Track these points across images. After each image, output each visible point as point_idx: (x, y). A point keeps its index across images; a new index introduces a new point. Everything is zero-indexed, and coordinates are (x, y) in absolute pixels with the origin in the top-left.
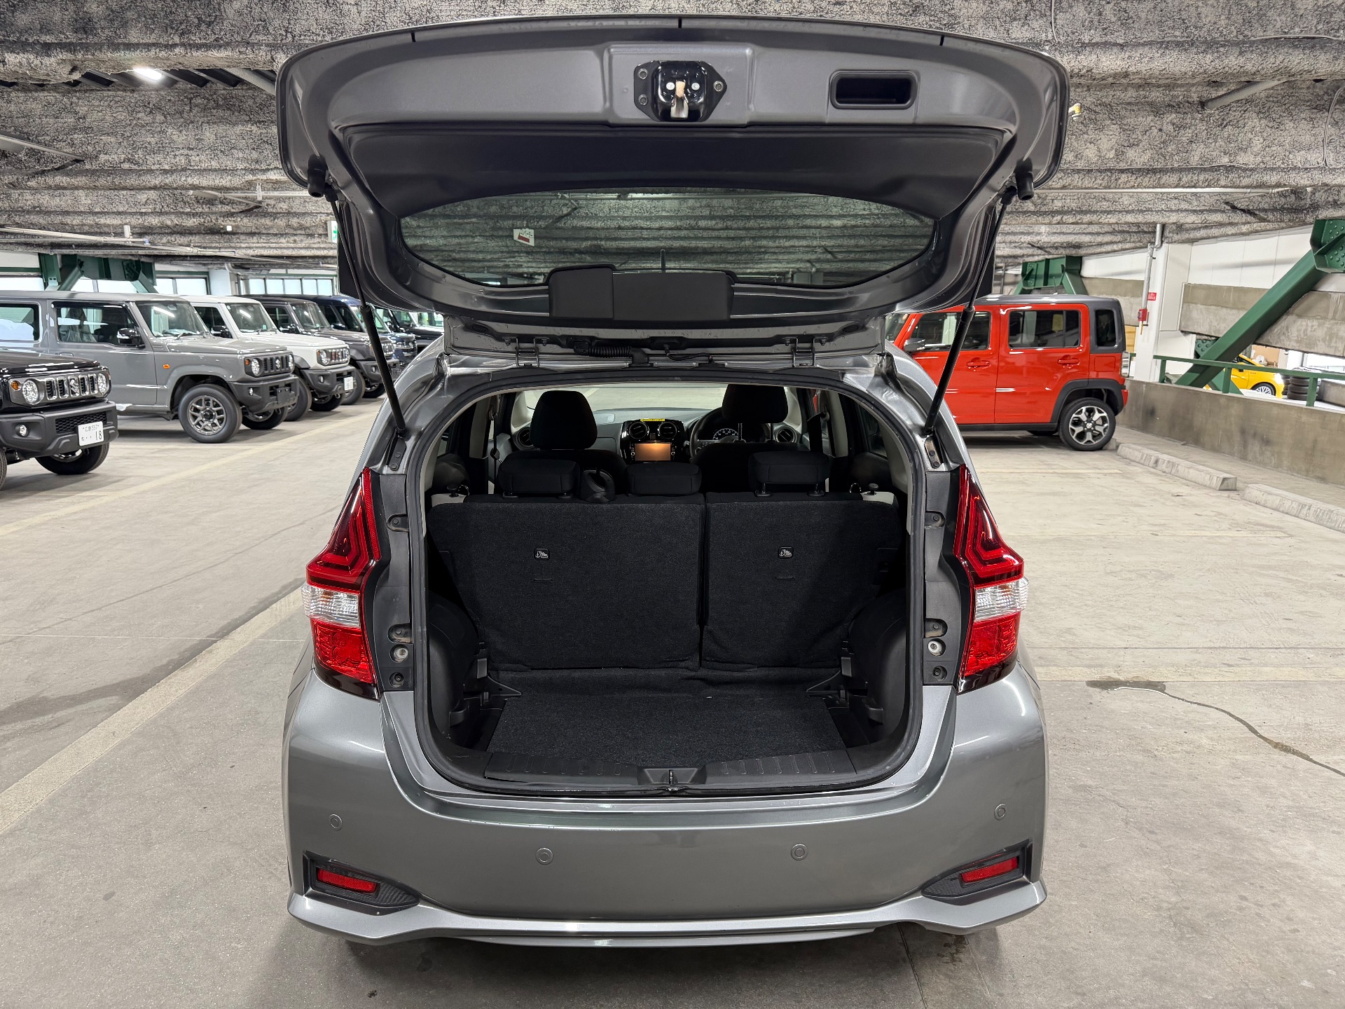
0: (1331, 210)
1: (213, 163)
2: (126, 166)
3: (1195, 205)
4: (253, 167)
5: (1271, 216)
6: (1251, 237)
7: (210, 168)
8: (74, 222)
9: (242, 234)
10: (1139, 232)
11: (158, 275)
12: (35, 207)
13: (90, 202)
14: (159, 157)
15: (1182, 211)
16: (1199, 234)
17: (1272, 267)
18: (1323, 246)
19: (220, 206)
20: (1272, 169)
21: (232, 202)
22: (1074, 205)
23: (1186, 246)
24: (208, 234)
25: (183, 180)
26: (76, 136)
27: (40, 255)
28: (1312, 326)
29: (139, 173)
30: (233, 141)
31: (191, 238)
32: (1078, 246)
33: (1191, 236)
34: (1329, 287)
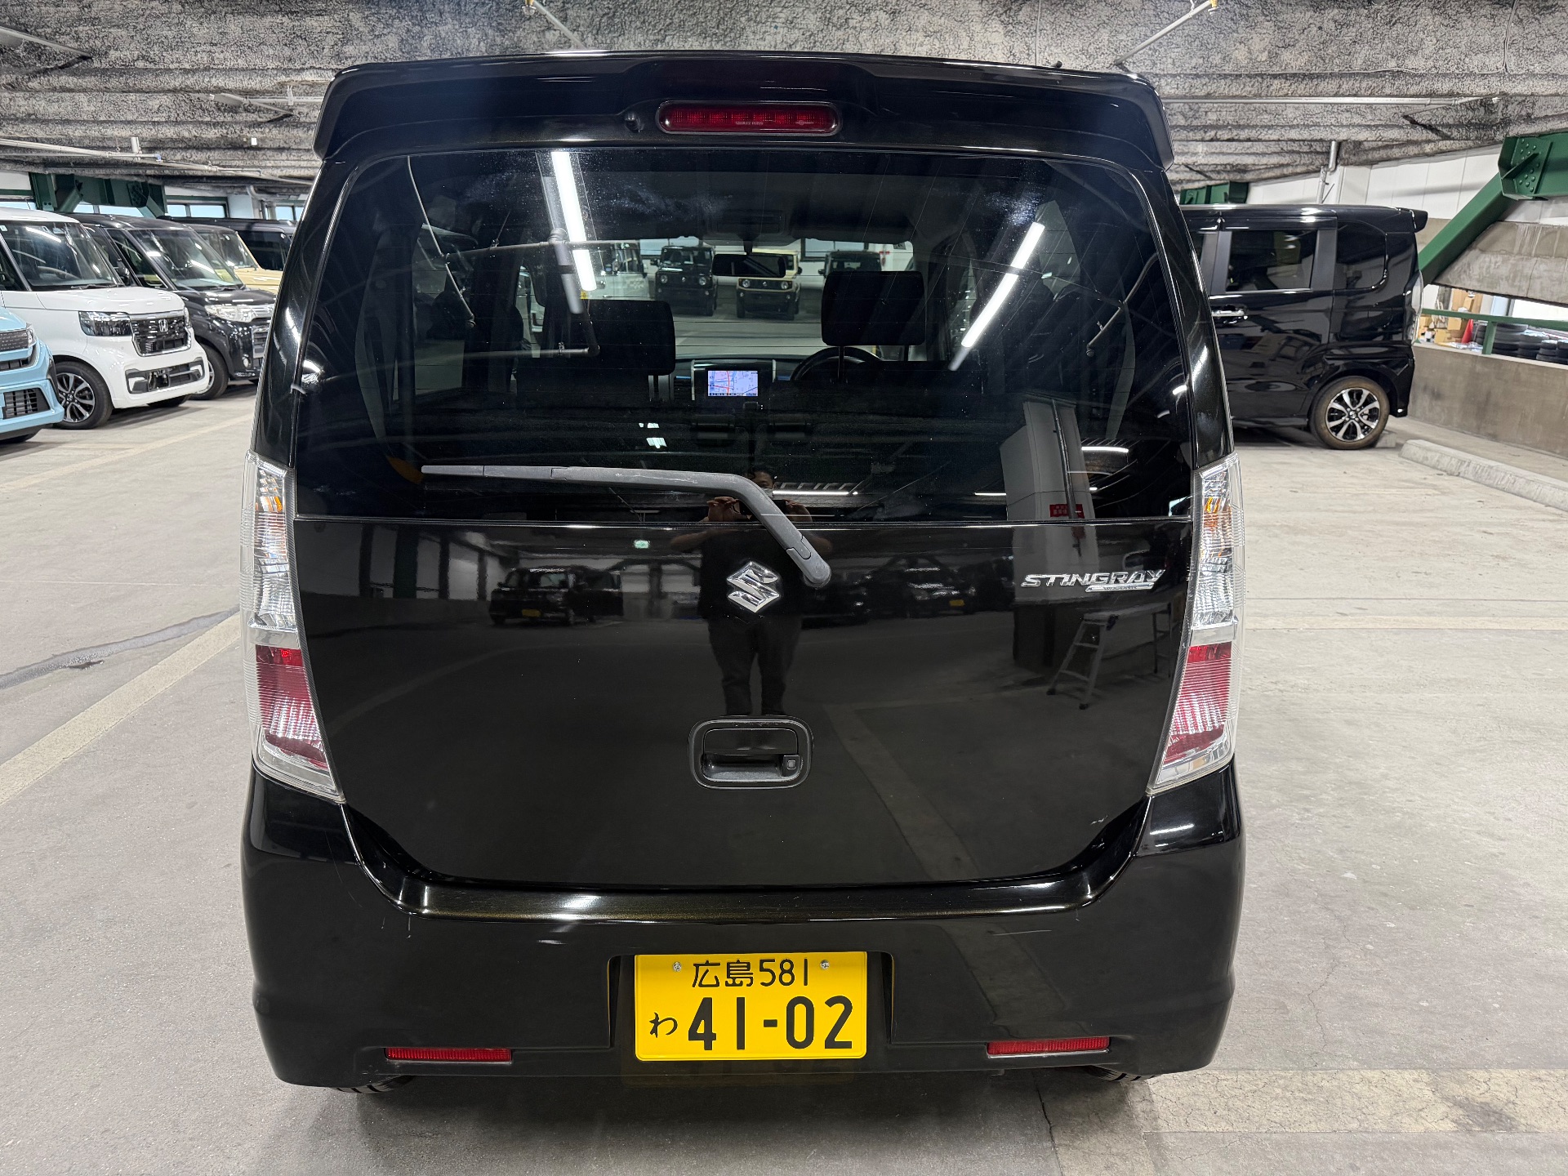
0: (1523, 126)
1: (239, 61)
2: (140, 64)
3: (1369, 119)
4: (286, 67)
5: (1455, 134)
6: (1436, 158)
7: (236, 67)
8: (77, 134)
9: (268, 149)
10: (1311, 152)
11: (168, 201)
12: (30, 115)
13: (93, 109)
14: (178, 54)
15: (1354, 126)
16: (1377, 155)
17: (1458, 193)
18: (1511, 170)
19: (244, 114)
20: (1445, 75)
21: (258, 110)
22: (1230, 119)
23: (1364, 170)
24: (229, 149)
25: (207, 81)
26: (81, 28)
27: (30, 174)
28: (1496, 262)
29: (157, 73)
30: (262, 36)
31: (209, 153)
32: (1243, 169)
33: (1370, 157)
34: (1517, 217)
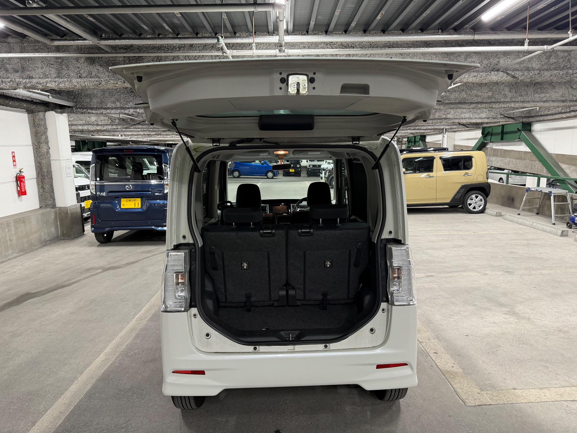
0: (486, 125)
5: (470, 126)
15: (444, 125)
17: (475, 140)
18: (485, 134)
20: (456, 119)
23: (453, 133)
33: (454, 130)
34: (488, 146)
